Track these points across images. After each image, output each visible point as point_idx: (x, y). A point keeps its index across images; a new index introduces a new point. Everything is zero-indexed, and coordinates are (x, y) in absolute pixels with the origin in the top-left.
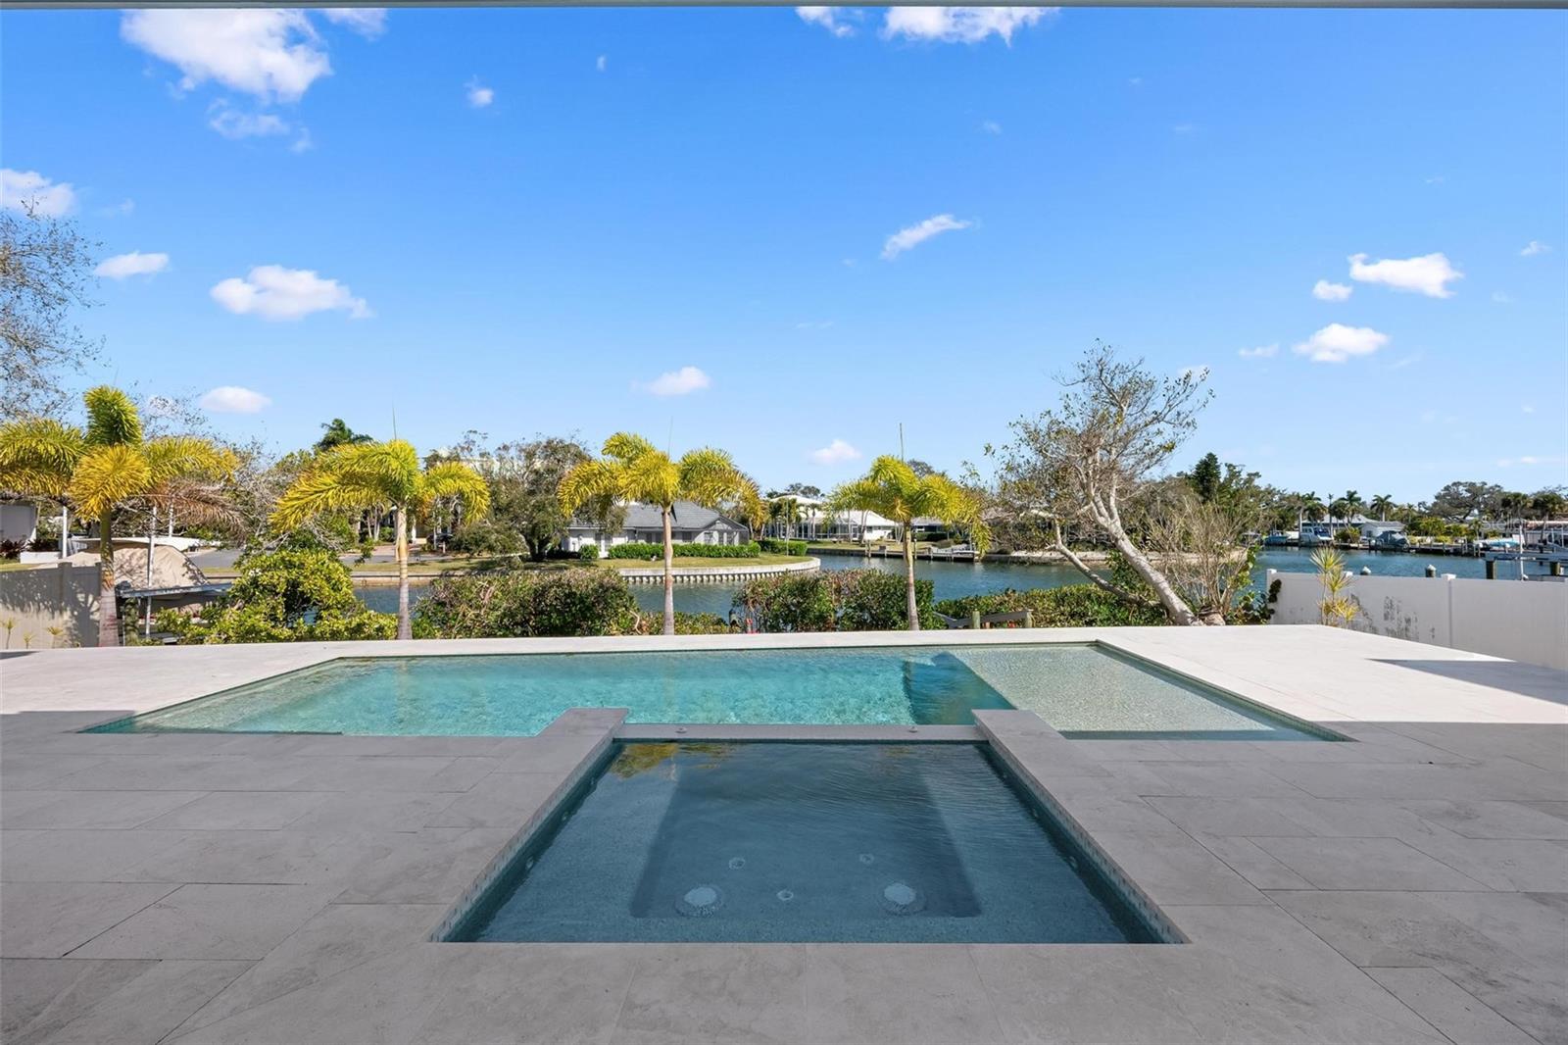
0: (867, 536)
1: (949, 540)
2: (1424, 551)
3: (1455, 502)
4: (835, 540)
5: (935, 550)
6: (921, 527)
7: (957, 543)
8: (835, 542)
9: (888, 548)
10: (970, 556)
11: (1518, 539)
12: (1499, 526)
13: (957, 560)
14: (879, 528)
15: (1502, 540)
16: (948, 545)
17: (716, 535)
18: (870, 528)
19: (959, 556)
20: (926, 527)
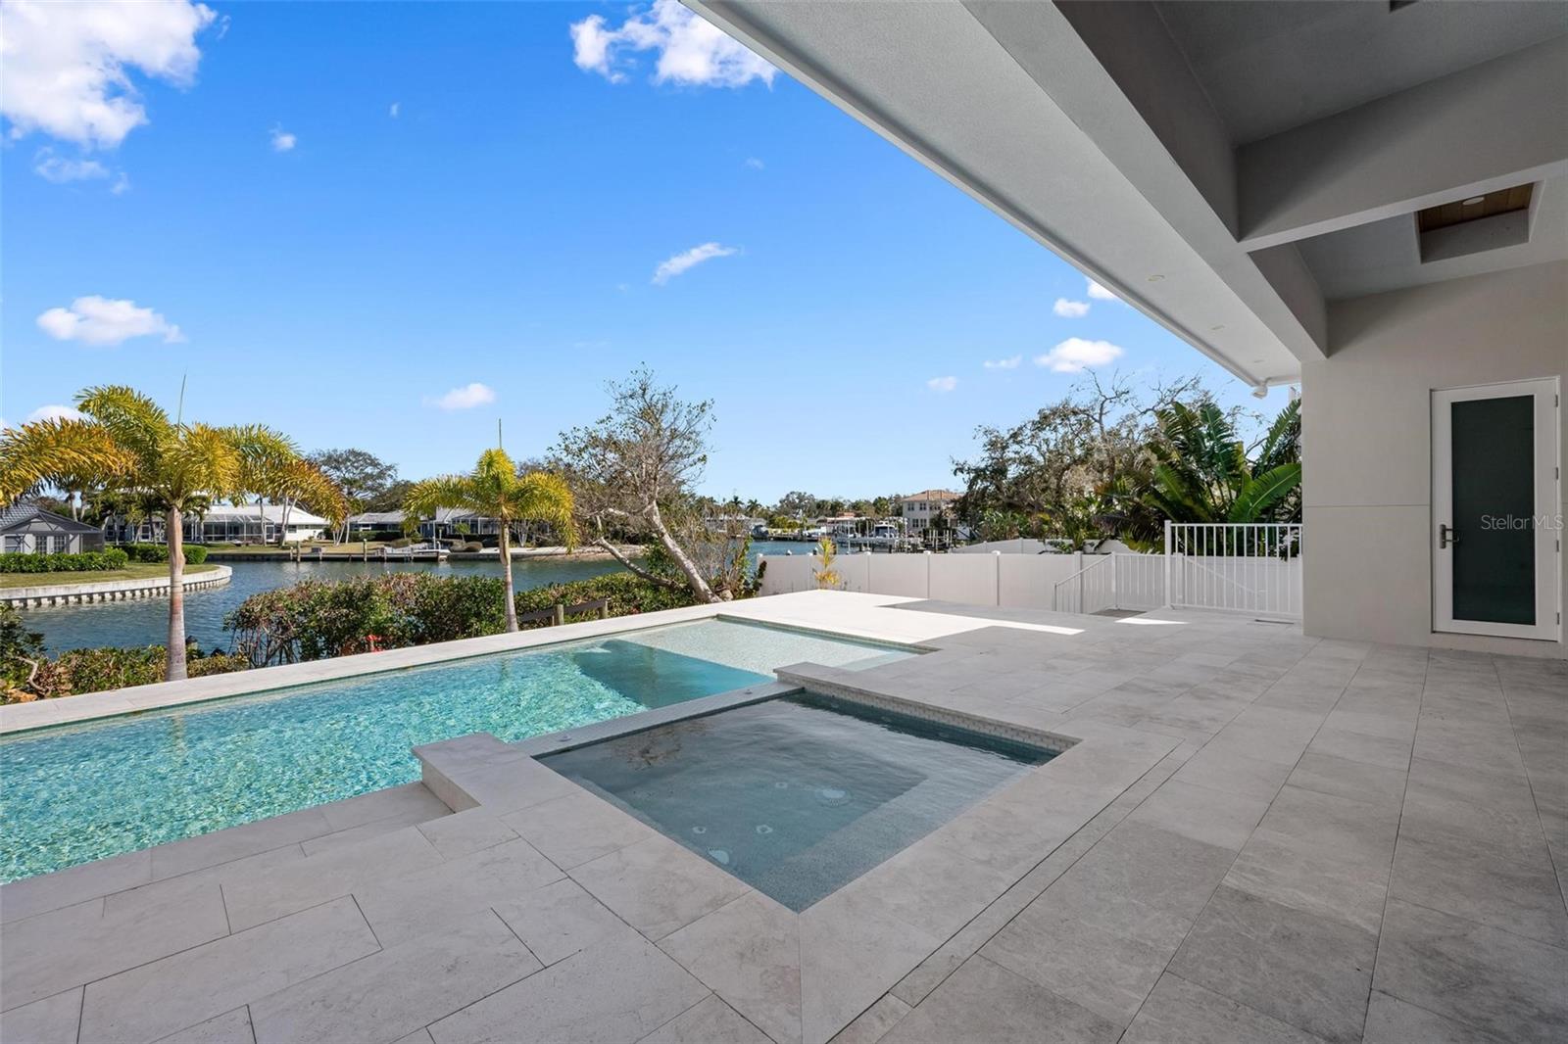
0: (290, 537)
1: (406, 539)
2: (778, 539)
3: (790, 506)
4: (238, 542)
5: (389, 550)
6: (367, 525)
7: (415, 542)
8: (239, 545)
9: (324, 550)
10: (434, 555)
11: (824, 529)
12: (814, 522)
13: (417, 560)
14: (307, 527)
15: (816, 530)
16: (405, 545)
17: (30, 539)
18: (293, 528)
19: (421, 555)
20: (372, 525)
